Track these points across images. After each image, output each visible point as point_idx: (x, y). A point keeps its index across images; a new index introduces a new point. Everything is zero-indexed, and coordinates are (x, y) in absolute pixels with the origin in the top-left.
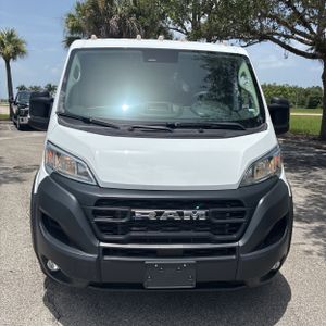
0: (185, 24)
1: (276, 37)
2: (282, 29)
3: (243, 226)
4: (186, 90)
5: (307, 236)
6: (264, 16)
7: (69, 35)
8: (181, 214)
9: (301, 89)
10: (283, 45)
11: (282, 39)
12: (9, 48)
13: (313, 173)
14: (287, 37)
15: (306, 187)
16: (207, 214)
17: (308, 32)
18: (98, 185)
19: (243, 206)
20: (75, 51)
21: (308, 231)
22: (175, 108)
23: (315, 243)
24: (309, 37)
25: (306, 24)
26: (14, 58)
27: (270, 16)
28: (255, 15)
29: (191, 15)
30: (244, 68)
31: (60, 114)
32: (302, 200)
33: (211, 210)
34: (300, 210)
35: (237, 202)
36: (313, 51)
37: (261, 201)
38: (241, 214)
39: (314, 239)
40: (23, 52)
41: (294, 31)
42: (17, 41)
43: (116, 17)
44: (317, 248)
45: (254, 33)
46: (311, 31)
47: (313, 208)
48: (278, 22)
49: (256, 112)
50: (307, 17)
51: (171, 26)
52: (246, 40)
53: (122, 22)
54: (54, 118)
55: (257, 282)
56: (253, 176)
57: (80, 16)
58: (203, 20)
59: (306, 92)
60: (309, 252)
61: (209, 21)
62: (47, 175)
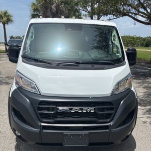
0: (87, 8)
1: (130, 14)
2: (133, 11)
3: (113, 115)
4: (87, 40)
5: (144, 114)
6: (125, 4)
7: (33, 13)
8: (82, 109)
9: (142, 38)
10: (134, 18)
11: (133, 15)
12: (5, 19)
13: (147, 80)
14: (136, 14)
15: (144, 88)
16: (95, 109)
17: (146, 12)
18: (40, 94)
19: (113, 105)
20: (31, 25)
21: (145, 111)
22: (80, 53)
23: (148, 117)
24: (146, 15)
25: (145, 8)
26: (7, 23)
27: (128, 5)
28: (121, 4)
29: (90, 4)
30: (114, 33)
31: (23, 57)
32: (142, 94)
33: (97, 107)
34: (141, 100)
35: (110, 103)
36: (148, 21)
37: (122, 102)
38: (112, 109)
39: (147, 115)
40: (12, 21)
41: (139, 12)
42: (8, 16)
43: (55, 5)
44: (149, 120)
45: (120, 12)
46: (147, 12)
47: (147, 99)
48: (132, 7)
49: (120, 55)
50: (145, 5)
51: (81, 8)
52: (116, 16)
53: (57, 7)
54: (20, 58)
55: (119, 142)
56: (118, 89)
57: (38, 4)
58: (96, 6)
59: (144, 39)
60: (145, 122)
61: (99, 7)
62: (16, 88)
